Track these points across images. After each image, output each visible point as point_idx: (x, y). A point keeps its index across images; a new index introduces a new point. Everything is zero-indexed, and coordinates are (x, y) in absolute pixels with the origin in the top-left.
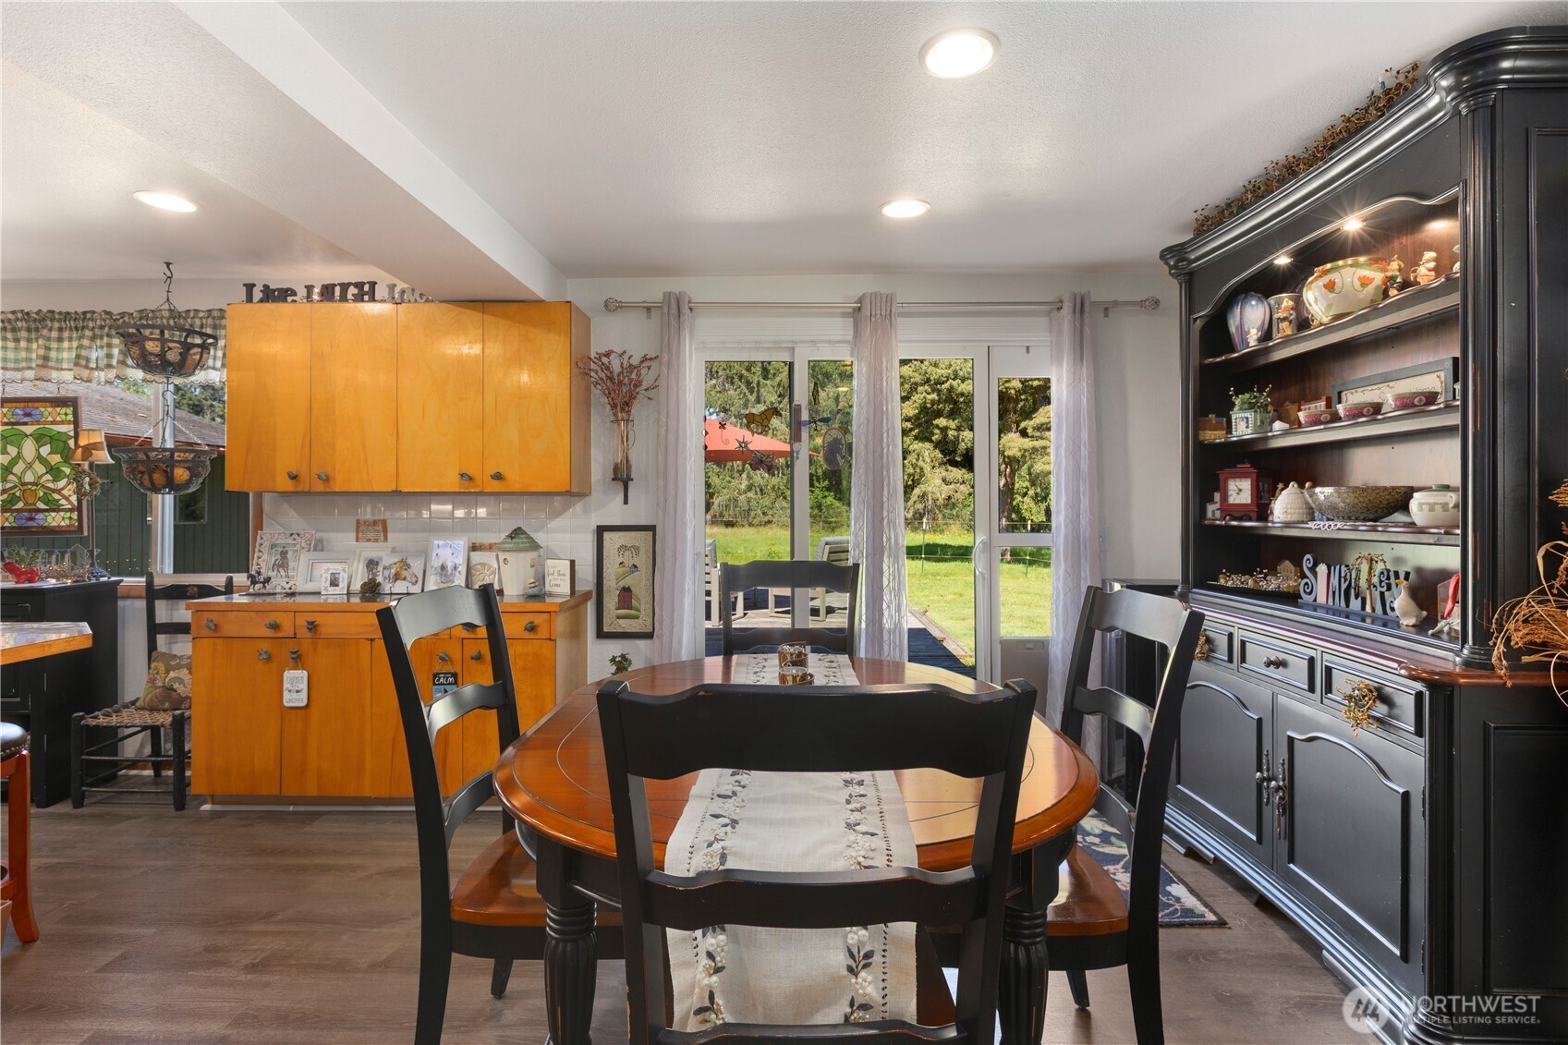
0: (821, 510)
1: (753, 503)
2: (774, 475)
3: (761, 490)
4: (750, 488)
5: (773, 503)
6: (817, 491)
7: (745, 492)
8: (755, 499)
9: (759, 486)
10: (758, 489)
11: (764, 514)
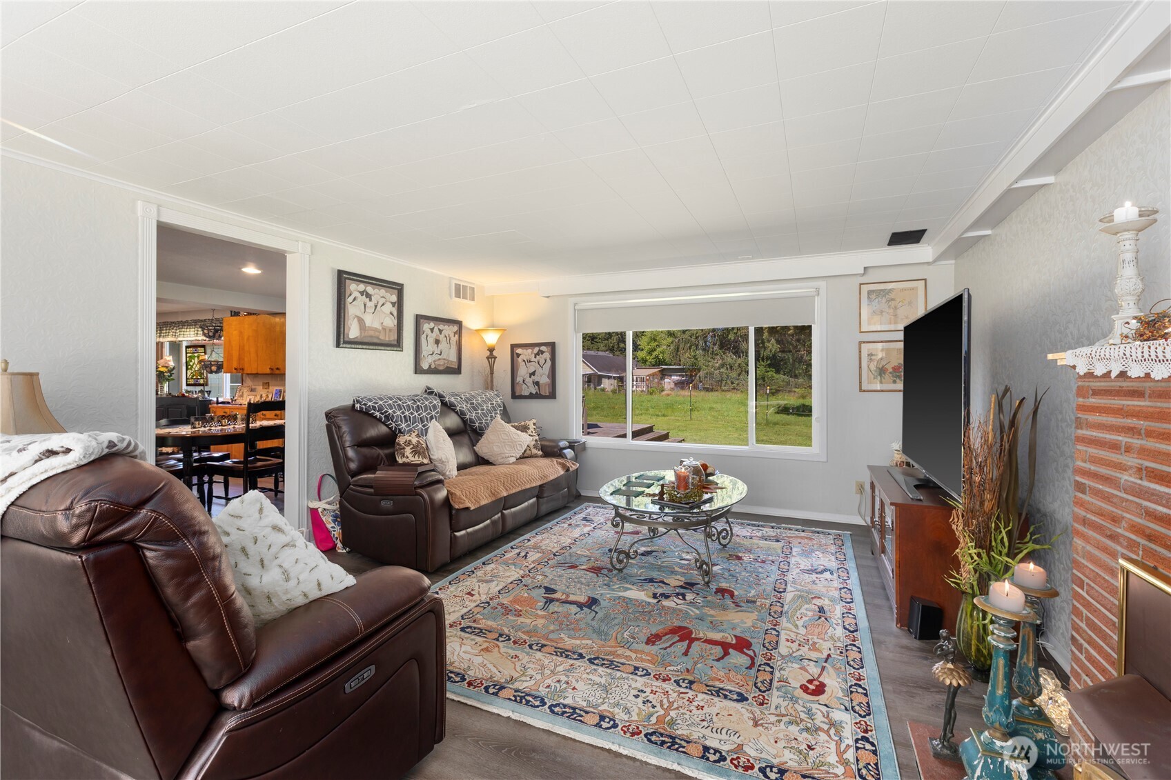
0: (764, 381)
1: (725, 376)
2: (740, 357)
3: (731, 367)
4: (722, 366)
5: (739, 375)
6: (761, 368)
7: (719, 368)
8: (726, 373)
9: (730, 364)
10: (728, 366)
11: (732, 383)
